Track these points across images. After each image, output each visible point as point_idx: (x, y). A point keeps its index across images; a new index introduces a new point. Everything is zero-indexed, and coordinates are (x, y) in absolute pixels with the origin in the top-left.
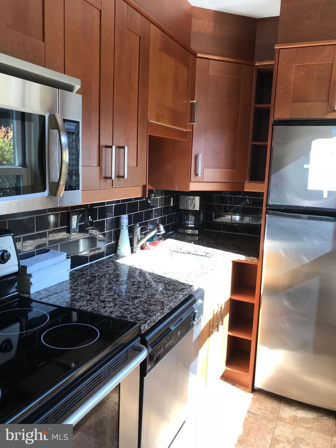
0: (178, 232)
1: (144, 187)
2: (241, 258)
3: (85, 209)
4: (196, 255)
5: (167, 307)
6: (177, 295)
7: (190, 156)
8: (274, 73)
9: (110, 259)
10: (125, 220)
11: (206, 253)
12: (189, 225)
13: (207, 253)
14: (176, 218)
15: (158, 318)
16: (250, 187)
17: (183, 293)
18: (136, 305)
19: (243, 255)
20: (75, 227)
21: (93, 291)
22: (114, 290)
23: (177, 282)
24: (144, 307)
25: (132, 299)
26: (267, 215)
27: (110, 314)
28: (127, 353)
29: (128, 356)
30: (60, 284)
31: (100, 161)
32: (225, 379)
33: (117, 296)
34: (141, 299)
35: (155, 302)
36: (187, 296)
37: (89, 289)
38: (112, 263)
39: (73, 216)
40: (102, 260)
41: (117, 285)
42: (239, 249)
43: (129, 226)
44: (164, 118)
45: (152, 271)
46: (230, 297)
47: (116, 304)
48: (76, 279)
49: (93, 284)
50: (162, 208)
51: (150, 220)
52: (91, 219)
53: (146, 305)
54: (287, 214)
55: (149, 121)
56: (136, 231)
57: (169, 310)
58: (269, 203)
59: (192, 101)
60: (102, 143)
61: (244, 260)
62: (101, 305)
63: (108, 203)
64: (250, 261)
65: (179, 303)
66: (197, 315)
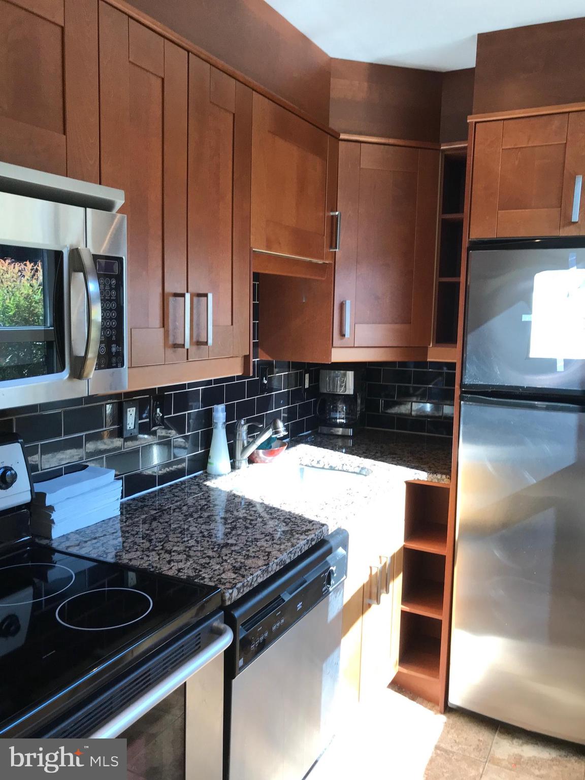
0: (319, 431)
1: (246, 358)
2: (421, 476)
3: (150, 397)
4: (345, 471)
5: (276, 561)
6: (295, 541)
7: (331, 304)
8: (468, 162)
9: (194, 481)
10: (220, 413)
11: (360, 469)
12: (338, 421)
13: (362, 468)
14: (315, 407)
15: (257, 579)
16: (437, 354)
17: (306, 537)
18: (224, 558)
19: (424, 471)
20: (132, 427)
21: (155, 534)
22: (192, 532)
23: (300, 519)
24: (236, 562)
25: (218, 548)
26: (462, 402)
27: (177, 572)
28: (198, 638)
29: (200, 642)
30: (103, 522)
31: (165, 319)
32: (399, 689)
33: (195, 542)
34: (233, 548)
35: (257, 553)
36: (313, 543)
37: (149, 532)
38: (197, 487)
39: (128, 409)
40: (180, 482)
41: (196, 525)
42: (419, 462)
43: (228, 423)
44: (280, 243)
45: (262, 499)
46: (404, 545)
47: (189, 556)
48: (131, 514)
49: (159, 522)
50: (289, 391)
51: (268, 412)
52: (160, 413)
53: (240, 558)
54: (495, 399)
55: (254, 249)
56: (240, 433)
57: (278, 567)
58: (465, 382)
59: (332, 214)
60: (167, 290)
61: (426, 480)
62: (164, 558)
63: (191, 385)
64: (437, 481)
65: (300, 554)
66: (335, 575)
